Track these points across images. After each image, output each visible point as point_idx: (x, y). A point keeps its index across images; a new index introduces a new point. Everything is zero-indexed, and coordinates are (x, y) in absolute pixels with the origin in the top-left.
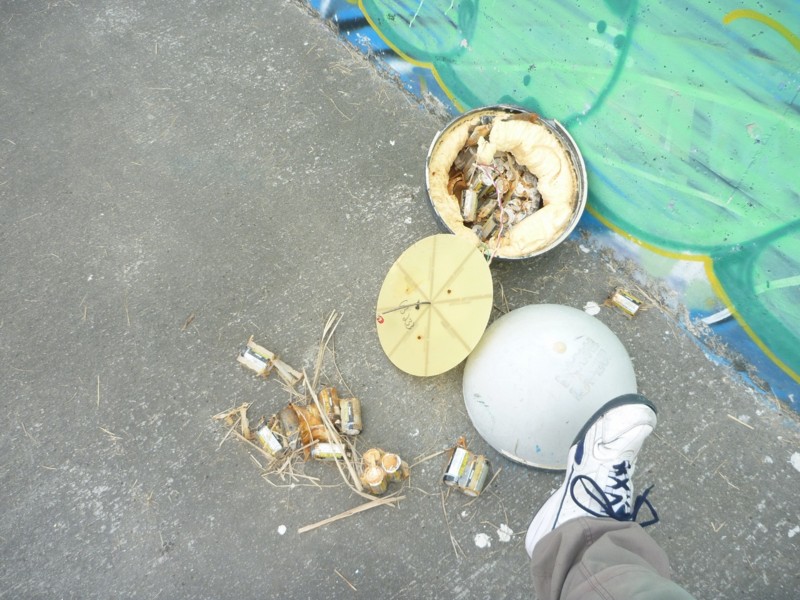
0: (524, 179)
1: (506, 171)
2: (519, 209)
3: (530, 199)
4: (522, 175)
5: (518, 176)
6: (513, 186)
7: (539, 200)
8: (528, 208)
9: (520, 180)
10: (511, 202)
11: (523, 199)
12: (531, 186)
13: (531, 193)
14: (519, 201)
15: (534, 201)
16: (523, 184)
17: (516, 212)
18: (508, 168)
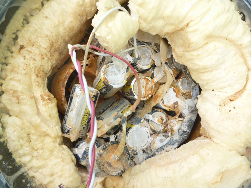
0: (179, 83)
1: (154, 66)
2: (161, 128)
3: (181, 116)
4: (177, 78)
5: (170, 79)
6: (160, 91)
7: (194, 118)
8: (176, 128)
9: (172, 85)
10: (150, 117)
11: (171, 113)
12: (188, 96)
13: (184, 106)
14: (164, 116)
15: (186, 119)
16: (177, 91)
17: (155, 133)
18: (157, 63)
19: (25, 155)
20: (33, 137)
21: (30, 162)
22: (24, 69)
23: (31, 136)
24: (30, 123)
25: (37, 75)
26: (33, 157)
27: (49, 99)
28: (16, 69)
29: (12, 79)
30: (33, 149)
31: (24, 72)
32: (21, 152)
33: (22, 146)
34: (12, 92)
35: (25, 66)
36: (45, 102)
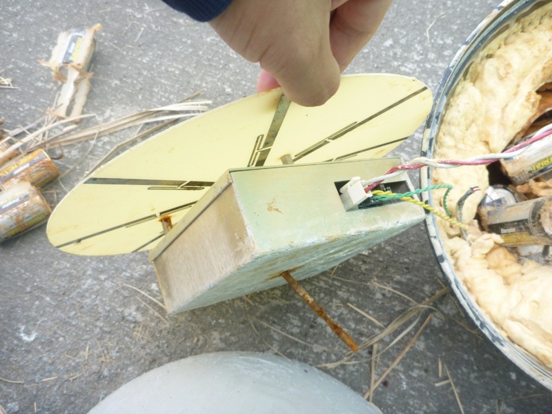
19: (452, 136)
20: (474, 129)
21: (449, 147)
22: (539, 50)
23: (473, 125)
24: (486, 112)
25: (544, 68)
26: (456, 146)
27: (533, 105)
28: (532, 43)
29: (517, 50)
30: (463, 139)
31: (537, 53)
32: (453, 129)
33: (459, 125)
34: (507, 63)
35: (544, 49)
36: (526, 103)
